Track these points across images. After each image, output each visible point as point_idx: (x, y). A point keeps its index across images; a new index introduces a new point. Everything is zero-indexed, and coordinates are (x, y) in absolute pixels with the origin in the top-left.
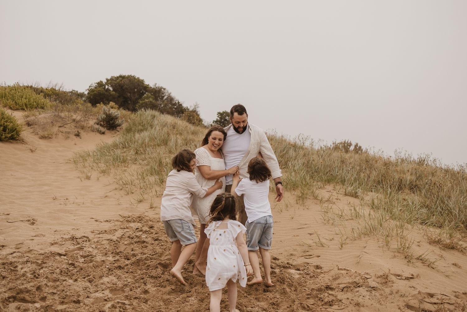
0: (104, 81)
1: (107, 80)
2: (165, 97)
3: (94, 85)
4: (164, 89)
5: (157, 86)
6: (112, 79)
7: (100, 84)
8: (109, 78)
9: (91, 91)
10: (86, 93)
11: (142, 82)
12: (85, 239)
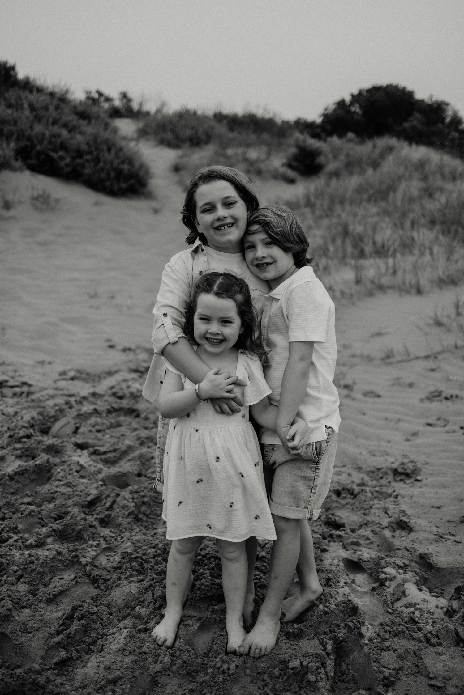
0: (348, 99)
1: (353, 96)
2: (448, 120)
3: (332, 107)
4: (447, 104)
5: (434, 99)
6: (360, 93)
7: (341, 104)
8: (356, 92)
9: (326, 116)
10: (319, 120)
11: (410, 94)
12: (25, 389)
